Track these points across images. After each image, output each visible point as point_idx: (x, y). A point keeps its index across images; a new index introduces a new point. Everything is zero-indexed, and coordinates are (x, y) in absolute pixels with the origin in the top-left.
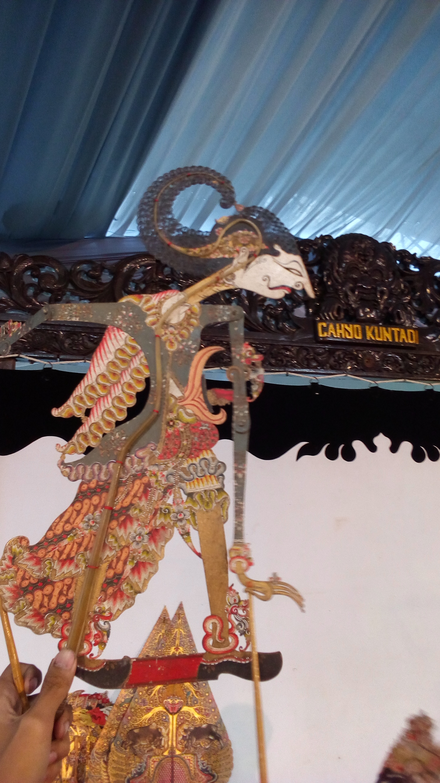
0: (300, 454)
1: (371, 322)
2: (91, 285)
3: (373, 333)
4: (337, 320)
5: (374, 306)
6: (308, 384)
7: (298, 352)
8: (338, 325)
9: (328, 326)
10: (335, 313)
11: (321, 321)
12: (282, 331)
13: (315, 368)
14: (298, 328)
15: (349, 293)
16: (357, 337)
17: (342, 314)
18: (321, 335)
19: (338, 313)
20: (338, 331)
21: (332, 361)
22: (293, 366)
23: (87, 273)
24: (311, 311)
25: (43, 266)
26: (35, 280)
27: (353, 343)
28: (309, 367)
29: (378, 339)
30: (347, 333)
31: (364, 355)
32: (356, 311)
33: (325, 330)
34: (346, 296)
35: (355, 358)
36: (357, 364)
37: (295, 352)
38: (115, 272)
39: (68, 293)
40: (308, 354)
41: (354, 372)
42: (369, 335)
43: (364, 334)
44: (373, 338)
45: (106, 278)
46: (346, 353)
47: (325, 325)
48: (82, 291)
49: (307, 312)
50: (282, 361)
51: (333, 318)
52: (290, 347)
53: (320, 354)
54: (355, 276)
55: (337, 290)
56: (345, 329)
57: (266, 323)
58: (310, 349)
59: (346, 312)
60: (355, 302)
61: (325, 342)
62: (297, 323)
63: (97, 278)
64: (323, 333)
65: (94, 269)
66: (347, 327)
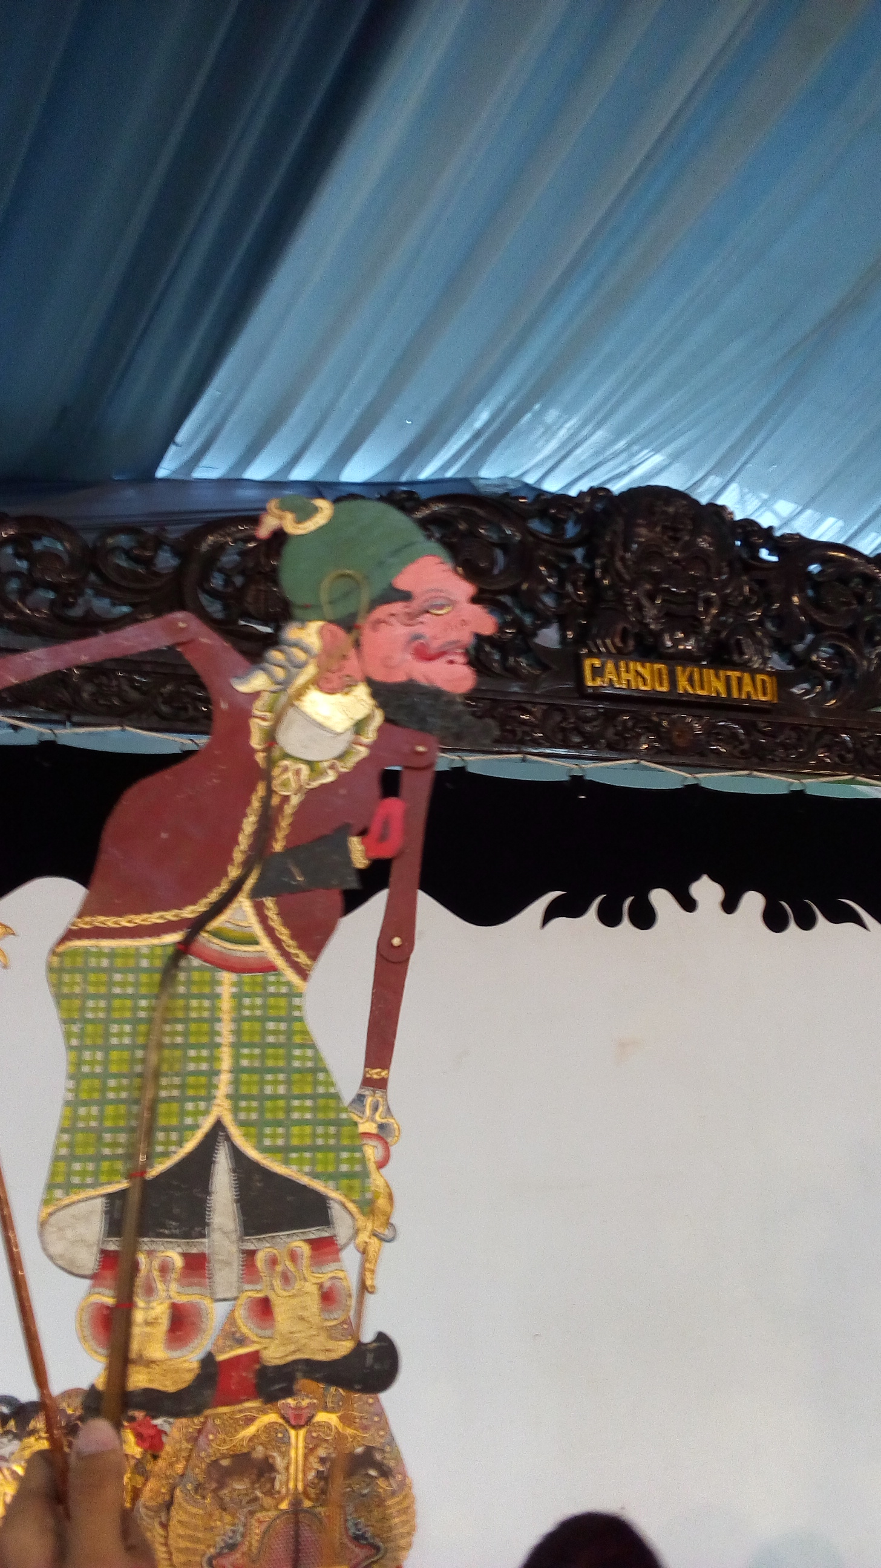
0: (550, 914)
1: (687, 658)
2: (137, 577)
3: (691, 680)
4: (620, 654)
5: (692, 627)
6: (565, 778)
7: (546, 715)
8: (622, 664)
9: (603, 665)
10: (617, 640)
11: (591, 655)
12: (514, 673)
13: (577, 747)
14: (545, 668)
15: (645, 602)
16: (659, 689)
17: (631, 643)
18: (590, 683)
19: (624, 640)
20: (624, 675)
21: (610, 733)
22: (536, 743)
23: (128, 553)
24: (570, 635)
25: (39, 538)
26: (23, 565)
27: (651, 700)
28: (564, 744)
29: (700, 692)
30: (640, 679)
31: (672, 723)
32: (658, 636)
33: (597, 672)
34: (639, 607)
35: (654, 729)
36: (659, 739)
37: (539, 715)
38: (185, 550)
39: (89, 592)
40: (565, 719)
41: (654, 755)
42: (683, 684)
43: (673, 682)
44: (691, 691)
45: (166, 561)
46: (636, 719)
47: (597, 663)
48: (118, 587)
49: (563, 639)
50: (514, 732)
51: (613, 650)
52: (529, 706)
53: (588, 721)
54: (656, 569)
55: (620, 597)
56: (637, 672)
57: (482, 657)
58: (569, 711)
59: (639, 638)
60: (656, 619)
61: (598, 696)
62: (542, 658)
63: (148, 562)
64: (594, 679)
65: (142, 546)
66: (640, 669)
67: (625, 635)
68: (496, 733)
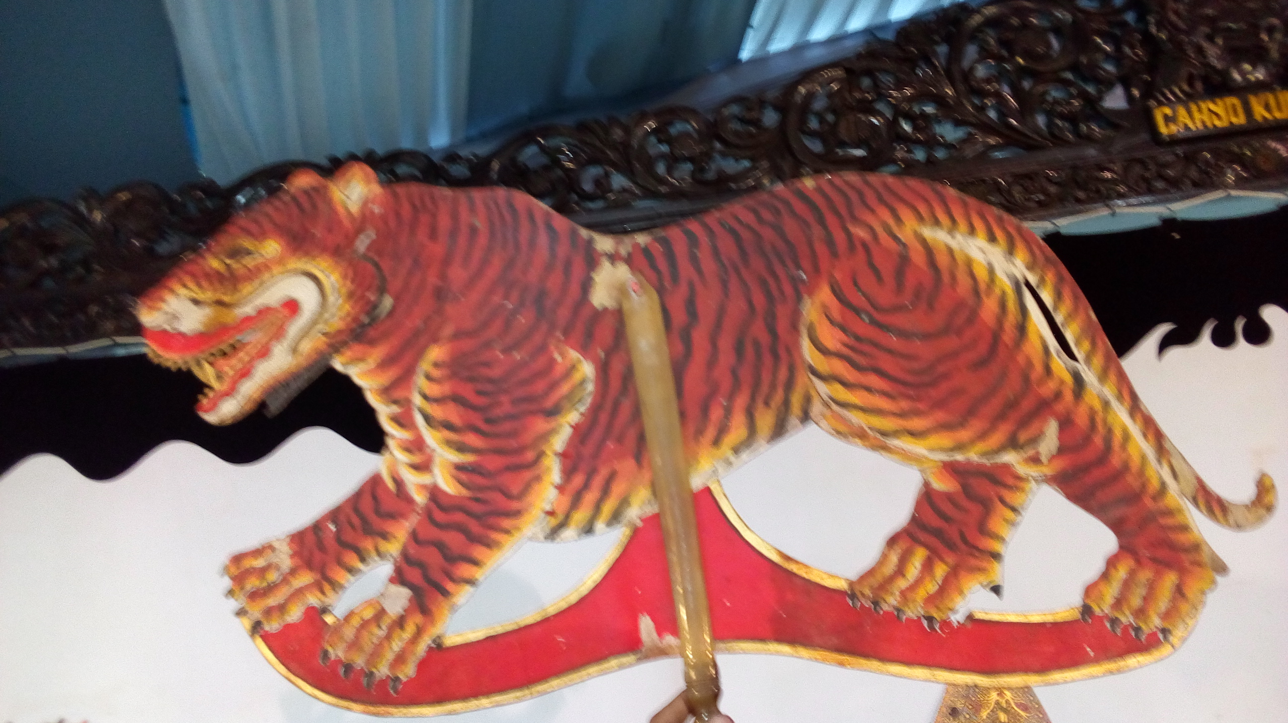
0: (1165, 344)
1: (1259, 87)
3: (1267, 107)
4: (1190, 97)
5: (1258, 56)
6: (1154, 221)
7: (1126, 169)
8: (1194, 108)
9: (1174, 111)
10: (1186, 87)
11: (1160, 104)
12: (1089, 139)
13: (1164, 191)
14: (1115, 127)
15: (1205, 45)
16: (1234, 120)
17: (1199, 86)
18: (1163, 130)
19: (1191, 84)
20: (1197, 115)
21: (1193, 173)
22: (1121, 196)
23: (742, 120)
24: (1136, 93)
25: (671, 123)
26: (664, 148)
27: (1231, 133)
28: (1150, 191)
29: (1278, 115)
30: (1214, 117)
31: (1255, 151)
32: (1225, 75)
33: (1167, 119)
34: (1200, 50)
35: (1239, 159)
36: (1244, 167)
37: (1120, 172)
38: (782, 107)
39: (717, 156)
40: (1147, 169)
41: (1241, 183)
42: (1259, 112)
43: (1248, 111)
44: (1267, 115)
45: (770, 118)
46: (1215, 153)
47: (1168, 111)
48: (737, 147)
49: (1130, 98)
50: (1098, 191)
51: (1181, 95)
52: (1111, 166)
53: (1166, 165)
54: (1210, 11)
55: (1179, 46)
56: (1210, 110)
57: (1056, 132)
58: (1148, 161)
59: (1206, 80)
60: (1219, 58)
61: (1174, 141)
62: (1111, 120)
63: (756, 123)
64: (1167, 125)
65: (749, 109)
66: (1212, 106)
67: (1191, 81)
68: (1081, 195)
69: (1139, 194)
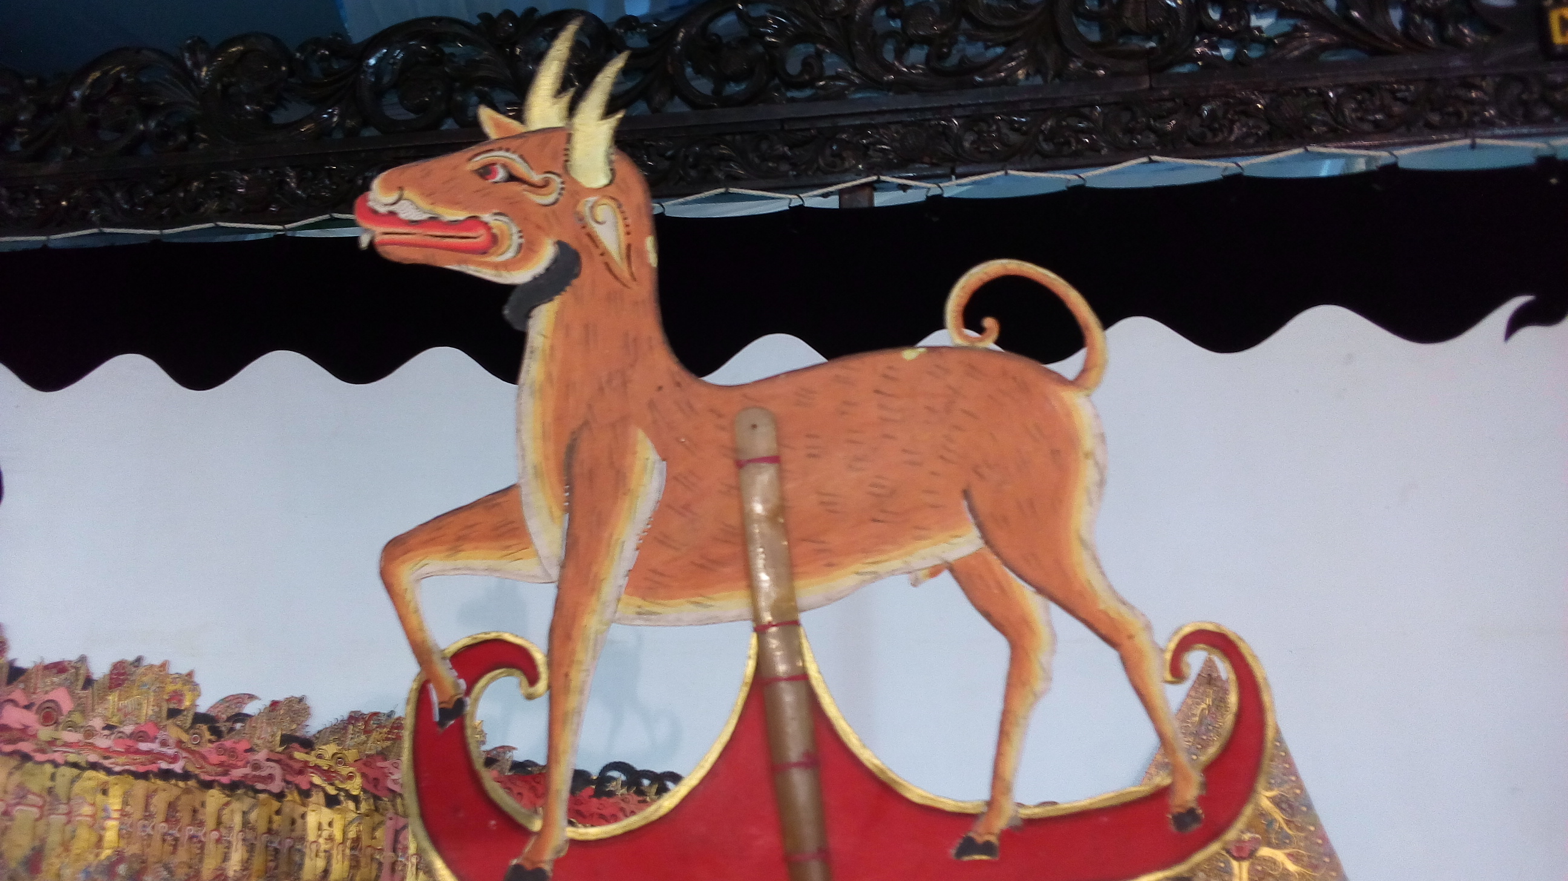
0: (1516, 324)
2: (1008, 14)
6: (1527, 160)
7: (1500, 87)
11: (1559, 5)
12: (1455, 44)
13: (1548, 121)
14: (1494, 30)
18: (1559, 41)
22: (1488, 123)
26: (896, 24)
28: (1529, 119)
37: (1492, 89)
39: (962, 38)
40: (1526, 90)
47: (1567, 13)
48: (989, 28)
50: (1458, 114)
52: (1477, 81)
53: (1555, 87)
57: (1413, 31)
58: (1531, 78)
62: (1493, 21)
64: (1563, 35)
68: (1435, 118)
69: (1512, 123)
